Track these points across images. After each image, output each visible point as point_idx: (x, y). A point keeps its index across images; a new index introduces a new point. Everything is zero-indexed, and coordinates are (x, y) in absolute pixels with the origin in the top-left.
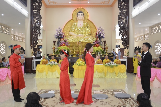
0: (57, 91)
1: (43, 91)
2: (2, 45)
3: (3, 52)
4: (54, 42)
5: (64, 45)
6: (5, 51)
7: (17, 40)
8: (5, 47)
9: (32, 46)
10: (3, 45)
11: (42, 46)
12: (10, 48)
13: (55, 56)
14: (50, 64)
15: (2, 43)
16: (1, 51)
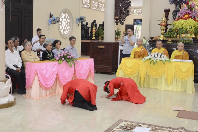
0: (156, 129)
1: (123, 124)
2: (63, 17)
3: (64, 30)
4: (167, 12)
5: (187, 16)
6: (68, 28)
7: (95, 8)
8: (69, 21)
9: (117, 20)
10: (65, 17)
11: (141, 20)
12: (78, 23)
14: (150, 59)
15: (65, 13)
16: (61, 27)
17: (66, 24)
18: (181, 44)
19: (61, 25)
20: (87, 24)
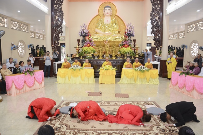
3: (21, 53)
4: (79, 41)
5: (89, 45)
6: (23, 51)
7: (37, 38)
8: (23, 47)
9: (53, 47)
10: (21, 45)
12: (29, 48)
13: (78, 58)
14: (73, 68)
15: (21, 42)
16: (19, 51)
17: (22, 49)
18: (87, 60)
19: (19, 50)
20: (33, 47)
